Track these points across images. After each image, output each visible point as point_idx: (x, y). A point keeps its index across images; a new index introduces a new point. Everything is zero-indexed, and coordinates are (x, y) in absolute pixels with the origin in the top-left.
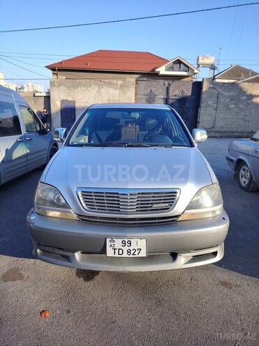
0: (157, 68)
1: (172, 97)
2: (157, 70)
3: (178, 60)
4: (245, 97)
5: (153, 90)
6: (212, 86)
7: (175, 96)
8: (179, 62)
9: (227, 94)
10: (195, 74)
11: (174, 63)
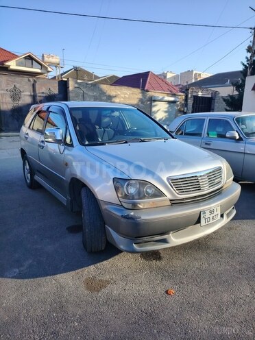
0: (5, 61)
1: (40, 95)
2: (7, 64)
3: (29, 56)
4: (105, 98)
5: (18, 86)
6: (76, 85)
7: (43, 93)
8: (30, 58)
9: (91, 94)
10: (49, 72)
11: (25, 58)
